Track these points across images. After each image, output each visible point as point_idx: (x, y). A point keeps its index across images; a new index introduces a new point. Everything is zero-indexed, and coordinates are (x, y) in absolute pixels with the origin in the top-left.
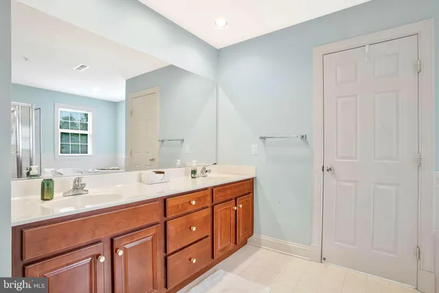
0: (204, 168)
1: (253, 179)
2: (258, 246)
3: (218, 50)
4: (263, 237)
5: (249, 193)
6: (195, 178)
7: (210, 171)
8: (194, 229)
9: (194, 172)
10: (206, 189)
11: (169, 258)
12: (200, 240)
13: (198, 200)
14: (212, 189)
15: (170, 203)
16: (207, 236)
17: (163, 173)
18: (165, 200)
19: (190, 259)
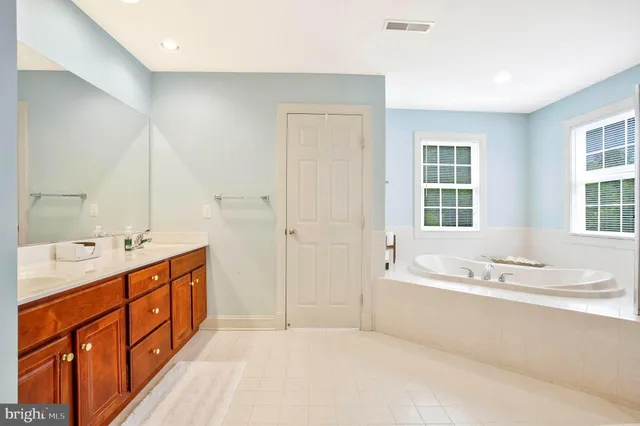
0: (141, 237)
1: (204, 248)
2: (214, 329)
3: (154, 74)
4: (220, 317)
5: (202, 266)
6: (130, 250)
7: (149, 240)
8: (157, 311)
9: (128, 242)
10: (163, 261)
11: (131, 351)
12: (160, 325)
13: (159, 274)
14: (170, 260)
15: (133, 280)
16: (165, 322)
17: (93, 244)
18: (126, 276)
19: (151, 351)
